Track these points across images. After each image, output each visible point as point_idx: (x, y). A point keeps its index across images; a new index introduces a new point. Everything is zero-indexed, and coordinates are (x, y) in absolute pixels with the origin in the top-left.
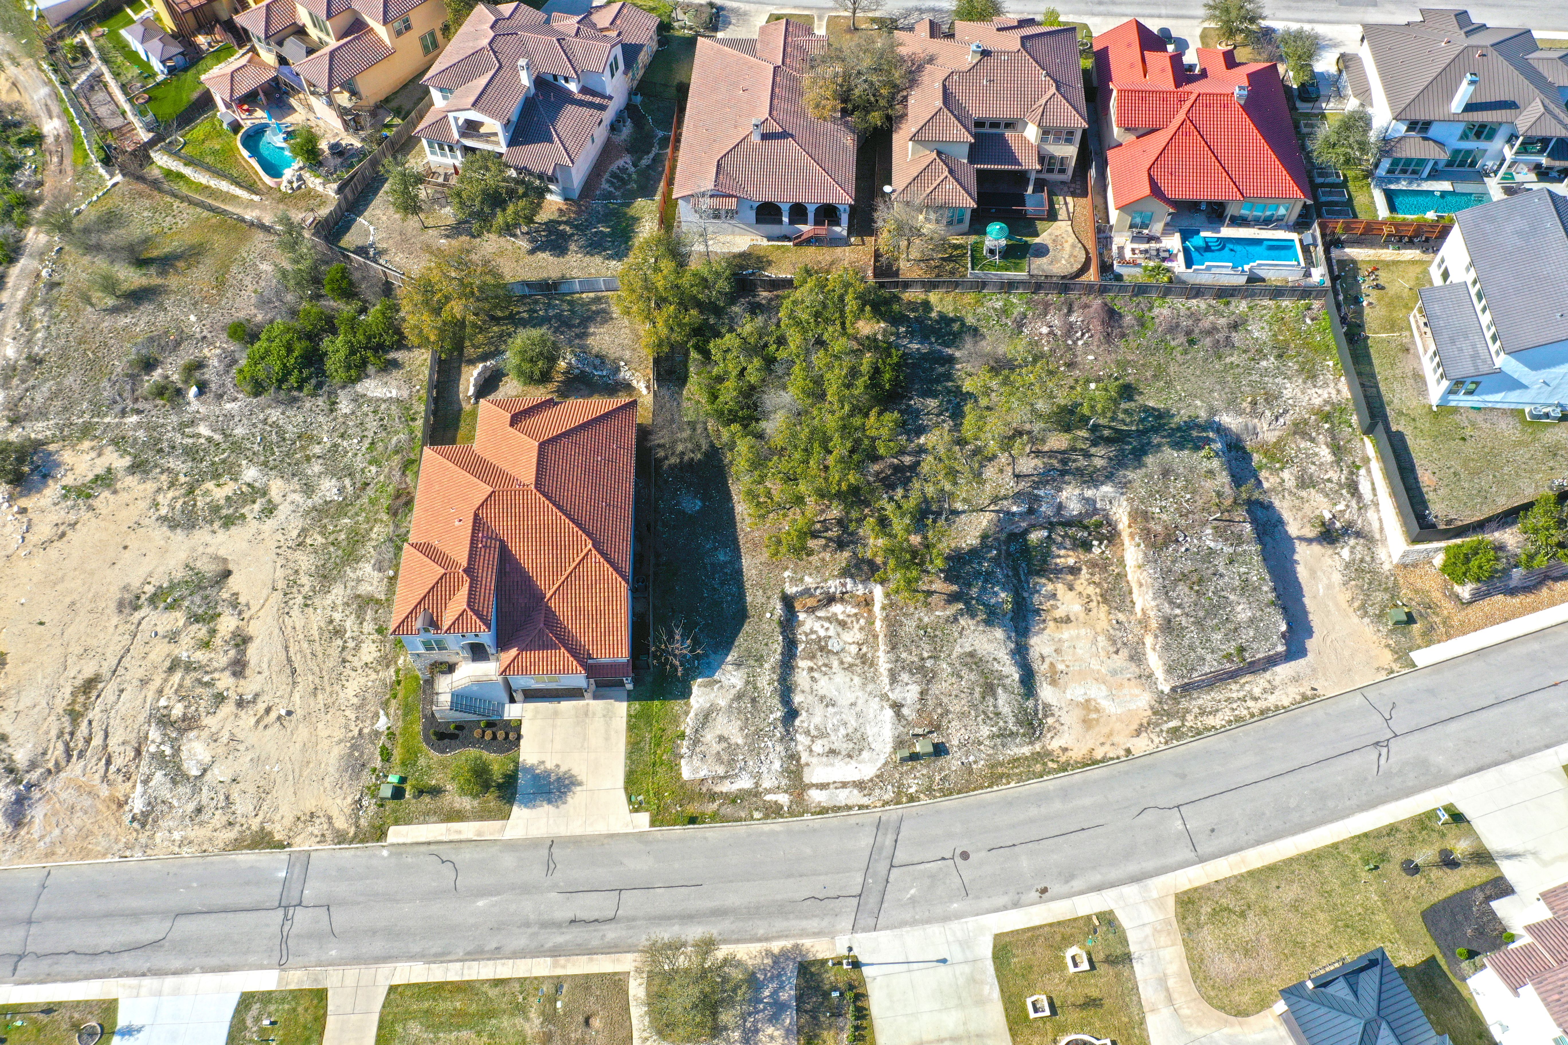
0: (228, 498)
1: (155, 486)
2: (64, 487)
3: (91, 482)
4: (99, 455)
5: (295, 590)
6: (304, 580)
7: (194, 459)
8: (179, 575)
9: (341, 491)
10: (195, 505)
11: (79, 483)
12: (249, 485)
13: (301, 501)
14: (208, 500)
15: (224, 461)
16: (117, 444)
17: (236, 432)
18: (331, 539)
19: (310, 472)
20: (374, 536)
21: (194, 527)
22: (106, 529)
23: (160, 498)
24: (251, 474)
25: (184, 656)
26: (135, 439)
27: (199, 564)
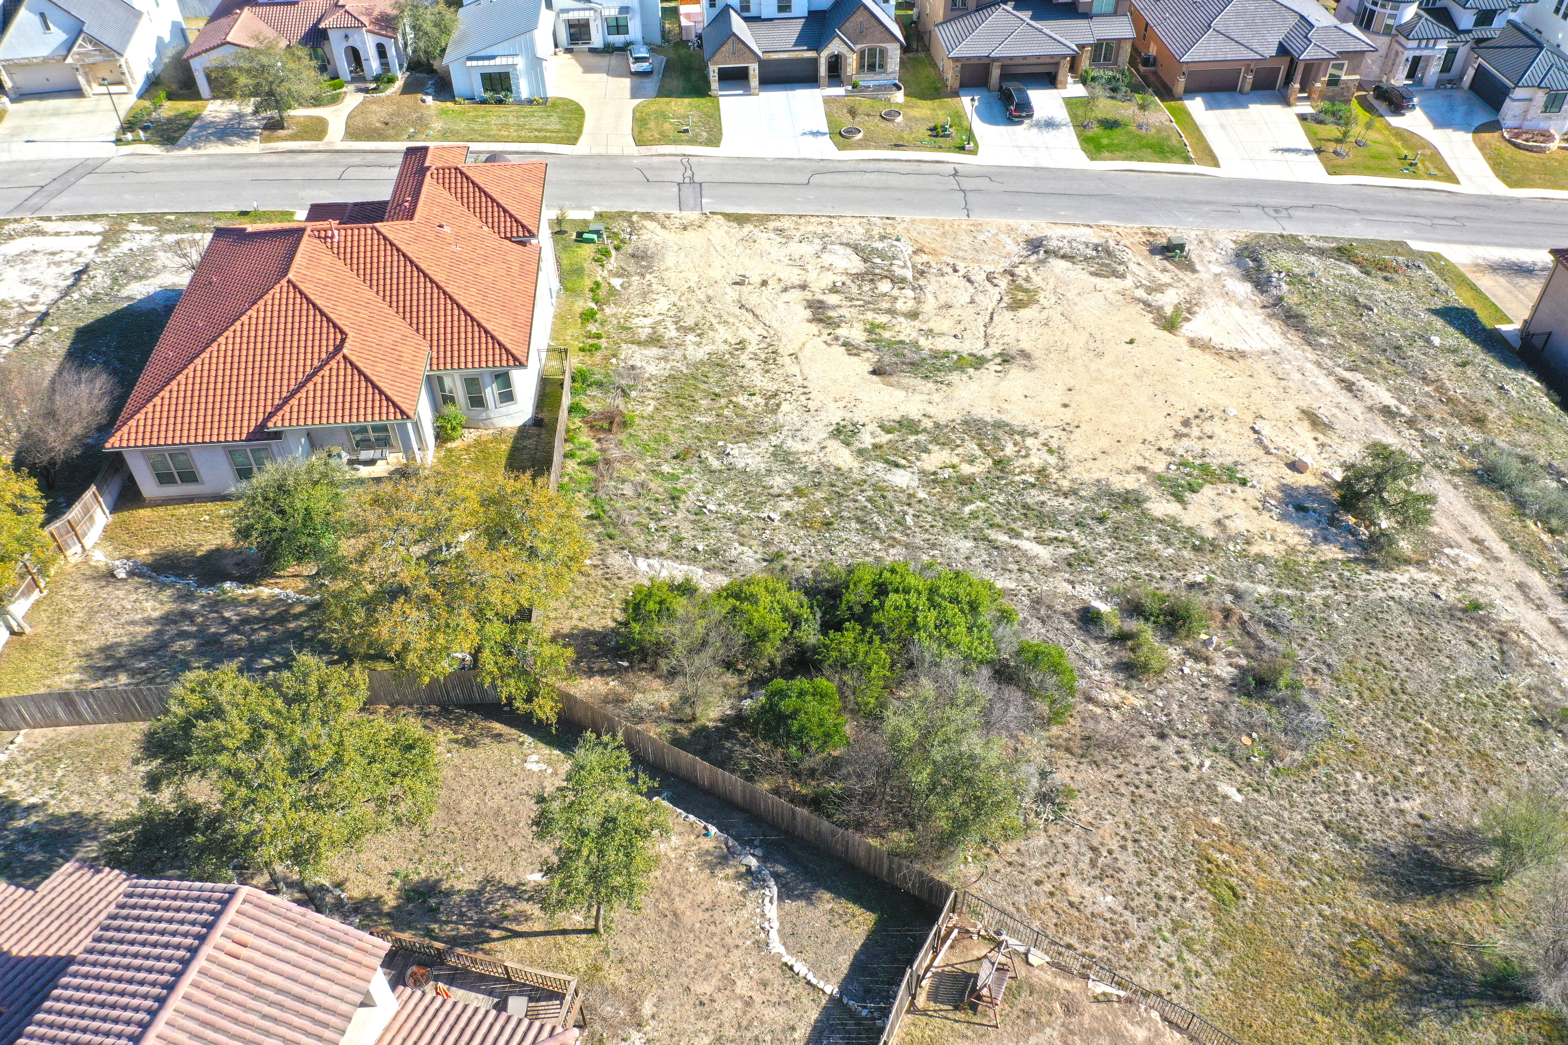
0: (927, 451)
1: (1073, 474)
2: (1243, 483)
3: (1201, 486)
4: (1219, 523)
5: (763, 356)
6: (751, 364)
7: (1026, 506)
8: (954, 377)
9: (723, 454)
10: (981, 446)
11: (1221, 487)
12: (897, 465)
13: (790, 442)
14: (960, 450)
15: (964, 502)
16: (1202, 539)
17: (970, 544)
18: (723, 401)
19: (789, 476)
20: (653, 403)
21: (966, 422)
22: (1115, 425)
23: (1053, 460)
24: (901, 479)
25: (901, 319)
26: (1167, 542)
27: (931, 385)
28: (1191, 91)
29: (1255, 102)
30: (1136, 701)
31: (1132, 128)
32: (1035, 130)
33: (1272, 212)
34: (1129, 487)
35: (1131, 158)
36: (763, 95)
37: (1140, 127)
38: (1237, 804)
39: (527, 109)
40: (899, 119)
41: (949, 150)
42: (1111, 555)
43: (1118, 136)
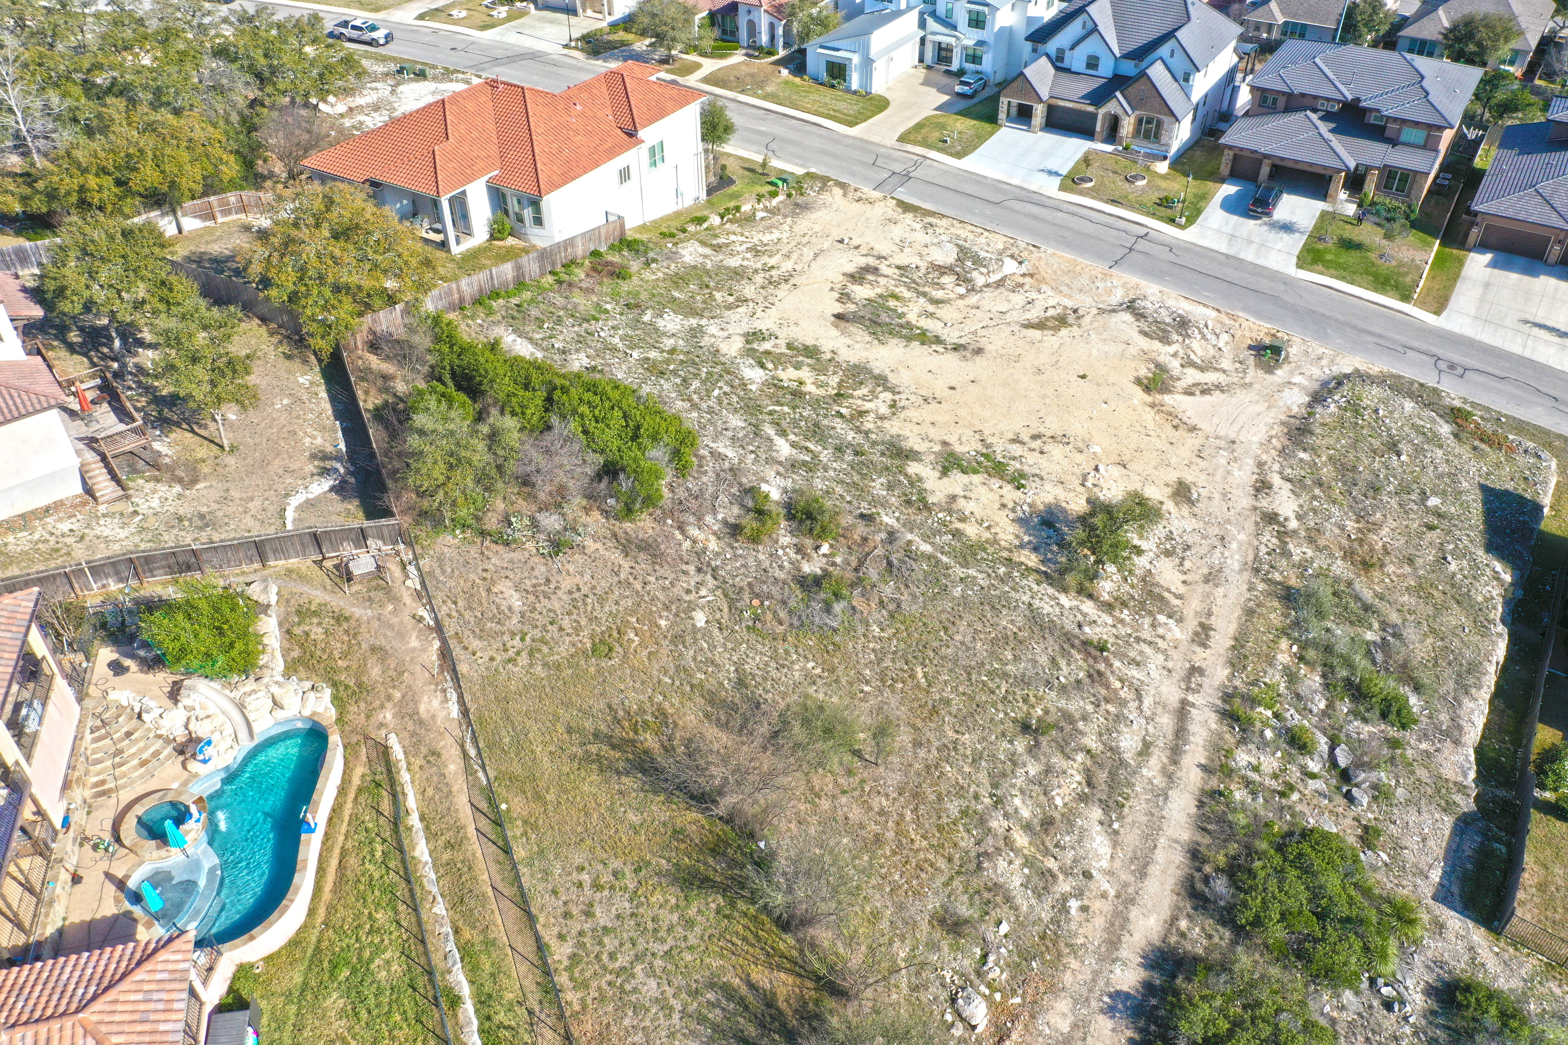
0: (798, 368)
1: (886, 424)
2: (1020, 487)
3: (977, 473)
5: (775, 279)
6: (759, 280)
7: (817, 424)
8: (895, 341)
9: (660, 316)
10: (843, 382)
11: (994, 481)
12: (763, 366)
13: (712, 327)
14: (823, 377)
15: (777, 403)
17: (741, 424)
18: (706, 291)
19: (681, 342)
21: (855, 366)
22: (971, 414)
23: (884, 410)
24: (753, 373)
25: (923, 300)
26: (890, 487)
27: (869, 338)
28: (1483, 246)
29: (1550, 274)
30: (713, 545)
31: (1372, 256)
32: (1266, 228)
33: (1442, 365)
34: (916, 448)
35: (1342, 278)
36: (1040, 134)
37: (1381, 256)
38: (694, 625)
39: (849, 96)
40: (1141, 183)
41: (1161, 219)
42: (832, 473)
43: (1351, 258)
